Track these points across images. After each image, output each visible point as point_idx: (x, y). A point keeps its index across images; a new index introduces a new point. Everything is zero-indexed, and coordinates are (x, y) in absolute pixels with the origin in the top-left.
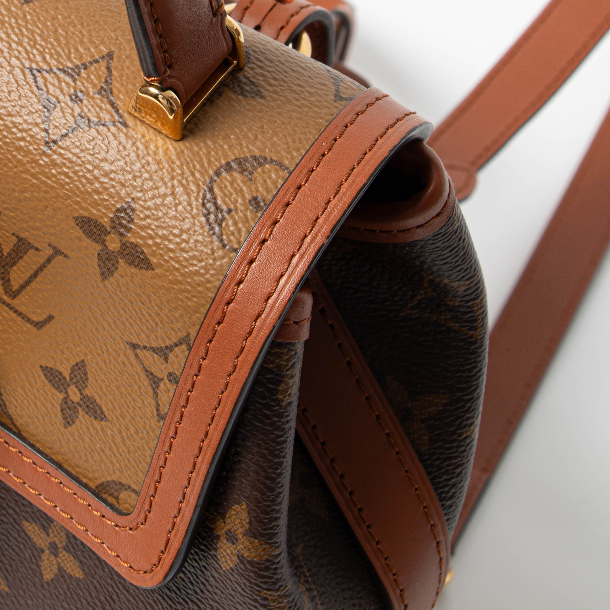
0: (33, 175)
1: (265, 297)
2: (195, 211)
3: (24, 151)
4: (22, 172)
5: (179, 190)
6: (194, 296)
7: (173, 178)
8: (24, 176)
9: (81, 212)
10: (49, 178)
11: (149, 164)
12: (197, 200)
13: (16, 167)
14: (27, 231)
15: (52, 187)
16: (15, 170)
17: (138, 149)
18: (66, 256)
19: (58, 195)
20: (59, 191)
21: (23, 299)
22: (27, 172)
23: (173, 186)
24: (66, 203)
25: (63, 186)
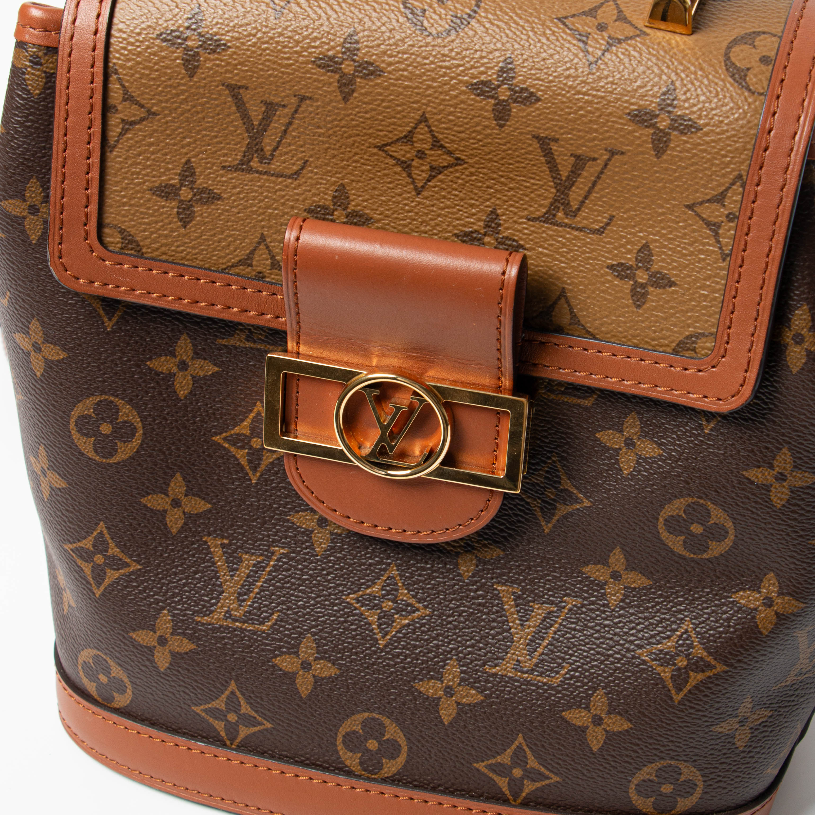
0: (585, 94)
1: (796, 118)
2: (723, 76)
3: (573, 77)
4: (575, 94)
5: (705, 66)
6: (740, 138)
7: (697, 59)
8: (576, 97)
9: (632, 107)
10: (598, 91)
11: (676, 54)
12: (721, 69)
13: (568, 92)
14: (584, 146)
15: (602, 97)
16: (568, 95)
17: (663, 47)
18: (622, 153)
19: (610, 102)
20: (609, 98)
21: (584, 214)
22: (579, 93)
23: (700, 64)
24: (617, 105)
25: (611, 92)
